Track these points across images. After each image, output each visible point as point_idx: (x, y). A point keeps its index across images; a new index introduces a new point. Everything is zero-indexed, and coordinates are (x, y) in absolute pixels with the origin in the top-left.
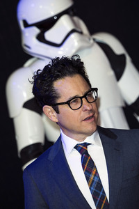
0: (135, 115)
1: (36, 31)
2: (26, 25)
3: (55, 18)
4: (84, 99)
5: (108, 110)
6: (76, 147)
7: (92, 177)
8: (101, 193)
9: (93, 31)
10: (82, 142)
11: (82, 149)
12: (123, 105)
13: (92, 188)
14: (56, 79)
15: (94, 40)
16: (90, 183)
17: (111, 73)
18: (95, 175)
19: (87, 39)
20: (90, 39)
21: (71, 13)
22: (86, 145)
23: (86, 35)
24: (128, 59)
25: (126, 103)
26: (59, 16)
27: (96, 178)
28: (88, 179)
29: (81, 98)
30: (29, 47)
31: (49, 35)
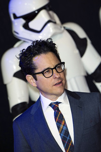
0: (94, 81)
1: (23, 21)
2: (16, 17)
3: (36, 12)
4: (54, 70)
5: (75, 78)
6: (50, 105)
7: (62, 126)
8: (68, 138)
9: (63, 21)
10: (55, 101)
11: (55, 106)
12: (85, 74)
13: (62, 135)
14: (34, 56)
15: (64, 28)
16: (60, 131)
17: (77, 51)
18: (64, 125)
19: (59, 27)
20: (61, 27)
21: (48, 8)
22: (58, 103)
23: (58, 24)
24: (89, 41)
25: (87, 73)
26: (39, 10)
27: (65, 127)
28: (59, 128)
29: (52, 69)
30: (17, 33)
31: (32, 25)
